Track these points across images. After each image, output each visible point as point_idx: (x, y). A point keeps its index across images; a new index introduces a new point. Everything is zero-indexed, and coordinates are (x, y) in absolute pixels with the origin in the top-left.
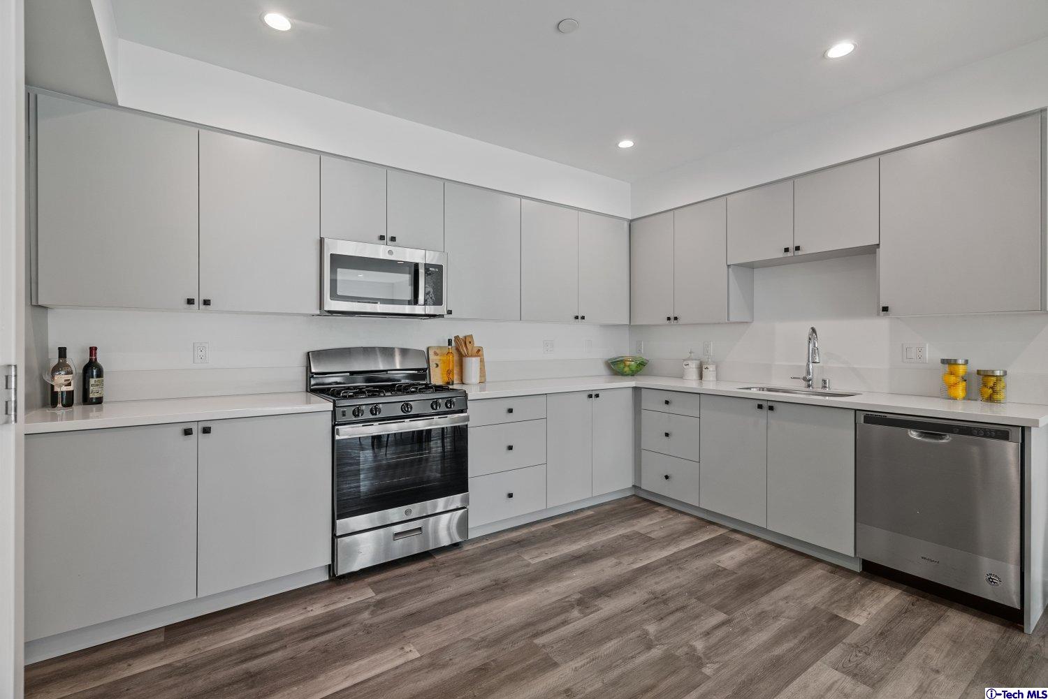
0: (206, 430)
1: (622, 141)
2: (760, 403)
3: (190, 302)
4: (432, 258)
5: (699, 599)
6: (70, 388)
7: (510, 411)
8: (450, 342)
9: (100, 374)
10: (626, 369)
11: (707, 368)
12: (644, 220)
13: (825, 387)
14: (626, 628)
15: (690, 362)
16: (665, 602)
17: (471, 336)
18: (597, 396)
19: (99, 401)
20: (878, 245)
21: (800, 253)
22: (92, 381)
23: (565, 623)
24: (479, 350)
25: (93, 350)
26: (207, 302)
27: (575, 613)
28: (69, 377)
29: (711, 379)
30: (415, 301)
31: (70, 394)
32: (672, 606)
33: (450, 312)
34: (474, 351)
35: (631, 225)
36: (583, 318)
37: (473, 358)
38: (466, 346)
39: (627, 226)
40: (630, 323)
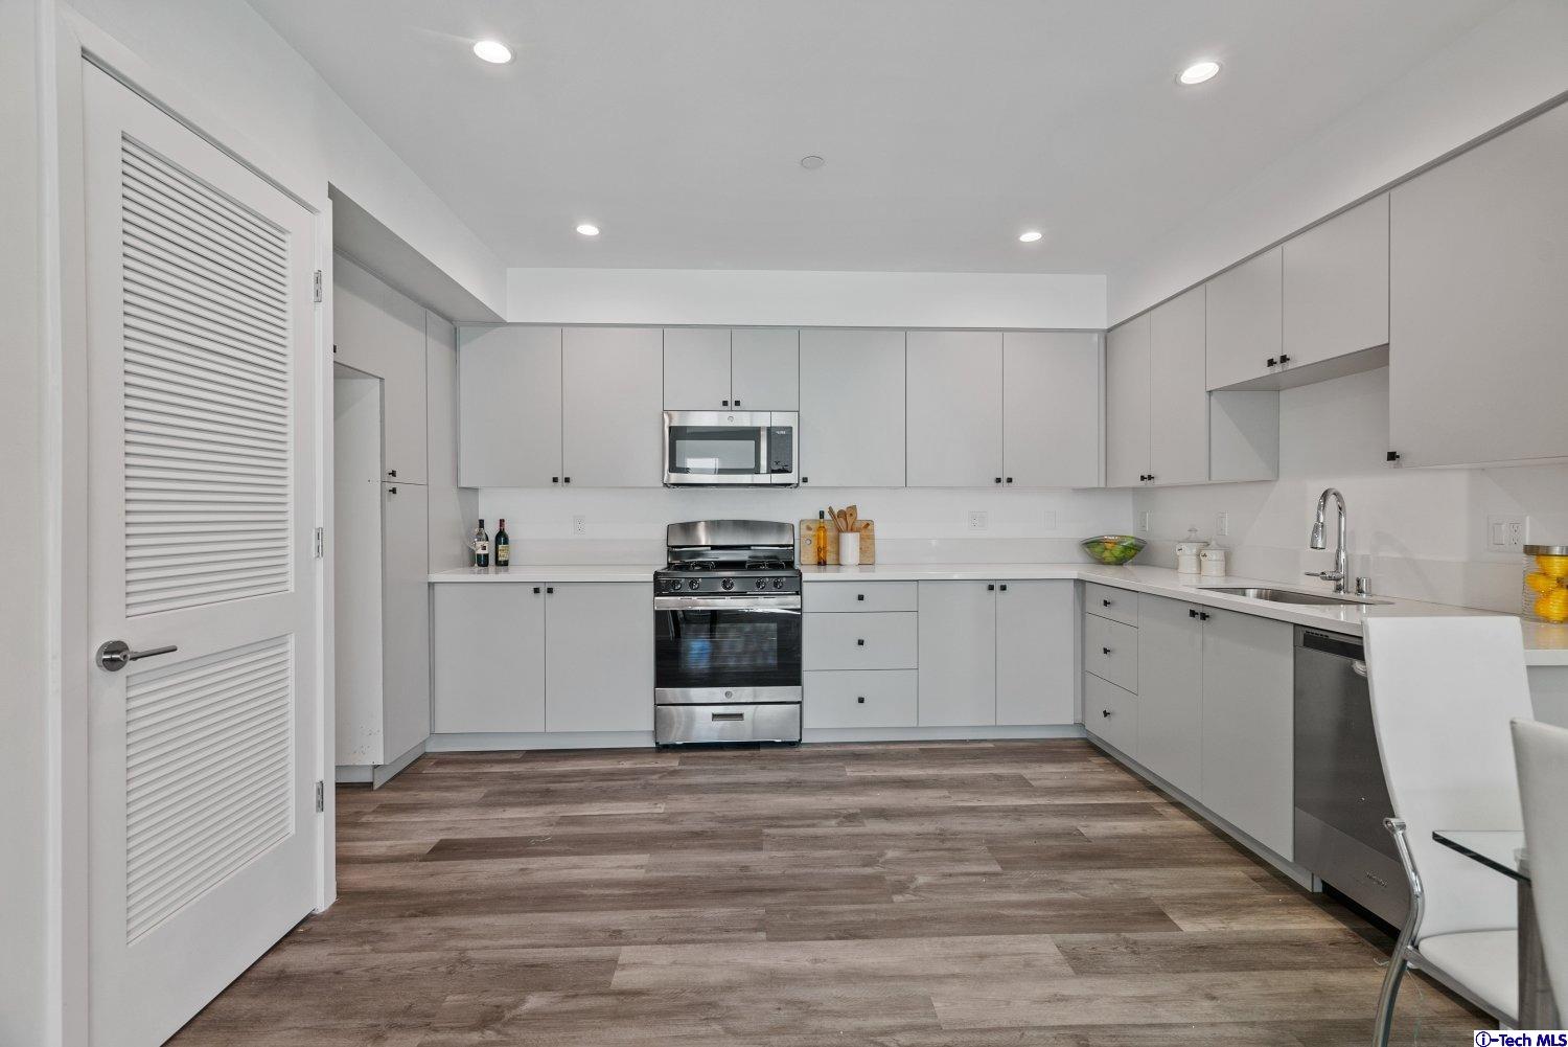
0: (550, 591)
1: (1025, 232)
2: (1194, 608)
3: (555, 480)
4: (779, 420)
5: (990, 849)
6: (486, 552)
7: (861, 598)
8: (822, 514)
9: (506, 542)
10: (1107, 554)
11: (1205, 555)
12: (1119, 329)
13: (1360, 591)
14: (865, 846)
15: (1184, 546)
16: (943, 841)
17: (854, 508)
18: (1003, 588)
19: (506, 563)
20: (1388, 344)
21: (1289, 366)
22: (500, 547)
23: (813, 826)
24: (868, 524)
25: (502, 522)
26: (567, 480)
27: (833, 822)
28: (486, 544)
29: (1214, 573)
30: (756, 471)
31: (486, 556)
32: (948, 845)
33: (805, 480)
34: (857, 525)
35: (1106, 338)
36: (1010, 480)
37: (849, 534)
38: (845, 520)
39: (1102, 341)
40: (1102, 485)
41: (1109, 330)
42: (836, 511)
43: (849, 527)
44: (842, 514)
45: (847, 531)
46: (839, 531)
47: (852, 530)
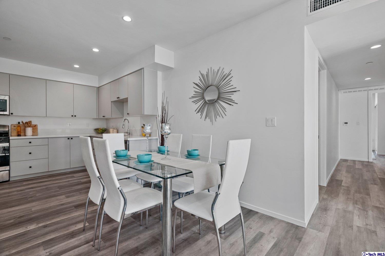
1: (75, 65)
4: (1, 97)
7: (30, 143)
8: (19, 123)
10: (99, 131)
11: (114, 131)
17: (31, 122)
18: (72, 139)
24: (35, 126)
33: (12, 114)
34: (32, 126)
35: (98, 89)
36: (75, 116)
37: (29, 128)
38: (28, 124)
39: (97, 89)
40: (98, 118)
41: (99, 87)
42: (24, 122)
43: (29, 126)
44: (26, 123)
45: (28, 127)
46: (25, 127)
47: (30, 127)
